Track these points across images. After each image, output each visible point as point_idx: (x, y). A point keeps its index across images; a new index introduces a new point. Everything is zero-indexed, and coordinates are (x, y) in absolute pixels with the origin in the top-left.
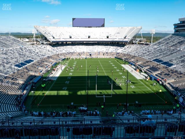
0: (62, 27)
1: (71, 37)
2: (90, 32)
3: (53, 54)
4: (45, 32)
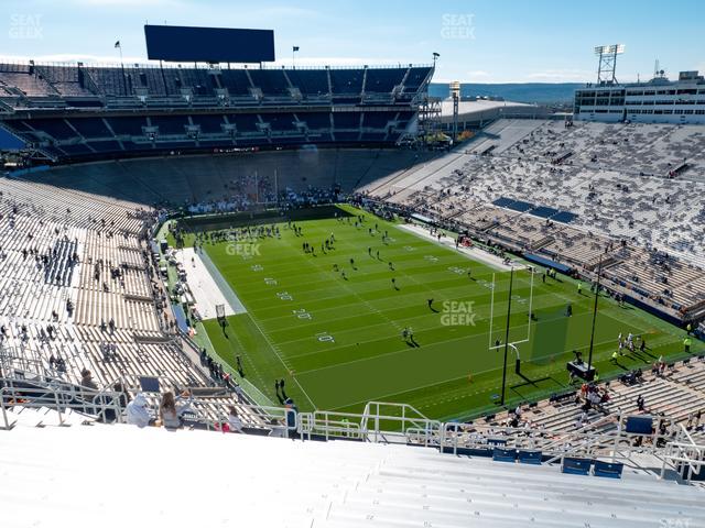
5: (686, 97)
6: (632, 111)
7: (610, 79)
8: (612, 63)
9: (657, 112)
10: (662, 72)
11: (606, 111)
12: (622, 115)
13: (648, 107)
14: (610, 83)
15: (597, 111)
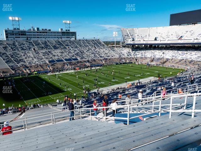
0: (156, 28)
1: (156, 39)
2: (187, 32)
3: (118, 57)
4: (129, 34)
5: (45, 34)
6: (29, 37)
7: (18, 27)
8: (18, 23)
9: (37, 37)
10: (33, 27)
11: (20, 37)
12: (26, 39)
13: (35, 36)
14: (18, 29)
15: (16, 37)
